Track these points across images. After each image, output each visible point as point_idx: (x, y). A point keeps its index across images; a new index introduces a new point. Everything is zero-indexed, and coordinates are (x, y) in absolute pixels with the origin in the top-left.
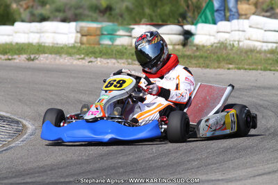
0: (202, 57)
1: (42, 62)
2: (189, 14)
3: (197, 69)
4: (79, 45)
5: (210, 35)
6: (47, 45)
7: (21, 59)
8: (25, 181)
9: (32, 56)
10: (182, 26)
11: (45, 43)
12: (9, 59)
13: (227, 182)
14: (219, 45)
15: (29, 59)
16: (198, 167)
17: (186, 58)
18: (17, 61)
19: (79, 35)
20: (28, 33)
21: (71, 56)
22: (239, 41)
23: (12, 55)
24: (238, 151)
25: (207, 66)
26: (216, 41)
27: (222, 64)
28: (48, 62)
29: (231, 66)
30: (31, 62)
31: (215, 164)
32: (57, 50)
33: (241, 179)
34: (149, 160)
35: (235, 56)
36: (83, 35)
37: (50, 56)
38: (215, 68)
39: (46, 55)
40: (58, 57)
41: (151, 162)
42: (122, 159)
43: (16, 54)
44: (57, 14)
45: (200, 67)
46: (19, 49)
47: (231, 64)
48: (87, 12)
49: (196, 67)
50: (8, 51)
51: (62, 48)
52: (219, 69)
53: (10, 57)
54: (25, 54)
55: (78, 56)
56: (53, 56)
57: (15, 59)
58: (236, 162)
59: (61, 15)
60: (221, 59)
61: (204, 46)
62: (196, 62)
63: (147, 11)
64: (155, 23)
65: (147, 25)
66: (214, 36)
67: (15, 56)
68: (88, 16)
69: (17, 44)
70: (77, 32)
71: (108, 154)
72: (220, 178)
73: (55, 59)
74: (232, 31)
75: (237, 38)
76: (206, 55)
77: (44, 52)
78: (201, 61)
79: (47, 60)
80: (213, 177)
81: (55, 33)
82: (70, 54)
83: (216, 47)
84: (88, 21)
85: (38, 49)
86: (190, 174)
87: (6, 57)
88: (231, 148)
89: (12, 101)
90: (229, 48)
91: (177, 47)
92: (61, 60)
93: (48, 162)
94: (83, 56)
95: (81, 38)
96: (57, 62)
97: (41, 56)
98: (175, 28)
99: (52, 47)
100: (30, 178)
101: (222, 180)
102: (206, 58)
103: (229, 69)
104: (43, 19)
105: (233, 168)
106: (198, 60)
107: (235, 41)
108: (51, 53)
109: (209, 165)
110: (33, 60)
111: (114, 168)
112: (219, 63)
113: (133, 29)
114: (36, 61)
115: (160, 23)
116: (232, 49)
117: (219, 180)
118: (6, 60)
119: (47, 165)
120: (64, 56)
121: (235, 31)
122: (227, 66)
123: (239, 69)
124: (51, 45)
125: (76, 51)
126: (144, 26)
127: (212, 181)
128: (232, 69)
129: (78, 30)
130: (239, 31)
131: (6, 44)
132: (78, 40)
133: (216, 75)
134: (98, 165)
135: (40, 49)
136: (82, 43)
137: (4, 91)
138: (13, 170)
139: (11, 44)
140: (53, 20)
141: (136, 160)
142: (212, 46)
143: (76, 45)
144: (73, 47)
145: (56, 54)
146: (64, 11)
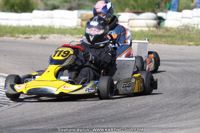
0: (169, 36)
1: (52, 40)
2: (163, 5)
3: (166, 45)
4: (80, 27)
5: (176, 20)
6: (55, 27)
7: (35, 38)
8: (31, 128)
9: (44, 36)
10: (156, 13)
11: (54, 26)
12: (27, 38)
13: (180, 129)
14: (183, 27)
15: (42, 38)
16: (160, 118)
17: (158, 38)
18: (33, 39)
19: (80, 20)
20: (42, 18)
21: (72, 35)
22: (198, 25)
23: (29, 35)
24: (190, 107)
25: (173, 43)
26: (181, 25)
27: (184, 42)
28: (55, 40)
29: (191, 43)
30: (43, 40)
31: (173, 116)
32: (63, 31)
33: (191, 127)
34: (124, 112)
35: (194, 36)
36: (83, 20)
37: (57, 35)
38: (179, 45)
39: (54, 35)
40: (63, 36)
41: (126, 114)
42: (104, 112)
43: (32, 34)
44: (65, 4)
45: (168, 44)
46: (35, 30)
47: (191, 41)
48: (87, 3)
49: (165, 44)
50: (26, 31)
51: (67, 29)
52: (182, 46)
53: (28, 36)
54: (39, 34)
55: (78, 36)
56: (60, 35)
57: (31, 38)
58: (189, 114)
59: (67, 5)
60: (184, 38)
61: (172, 28)
62: (165, 40)
63: (132, 2)
64: (136, 11)
65: (130, 12)
66: (179, 20)
67: (32, 36)
68: (88, 6)
69: (33, 26)
70: (79, 18)
71: (94, 108)
72: (175, 126)
73: (61, 38)
74: (193, 17)
75: (196, 23)
76: (172, 34)
77: (53, 33)
78: (169, 39)
79: (55, 38)
80: (170, 125)
81: (62, 18)
82: (72, 34)
83: (181, 29)
84: (88, 9)
85: (49, 31)
86: (154, 123)
87: (25, 36)
88: (185, 104)
89: (27, 69)
90: (191, 29)
91: (151, 29)
92: (66, 39)
93: (49, 114)
94: (81, 35)
95: (81, 22)
96: (62, 40)
97: (51, 35)
98: (151, 15)
99: (60, 28)
100: (36, 126)
101: (177, 128)
102: (173, 37)
103: (189, 45)
104: (54, 8)
105: (186, 119)
106: (166, 39)
107: (195, 24)
108: (58, 34)
109: (168, 117)
110: (45, 38)
111: (98, 119)
112: (182, 41)
113: (120, 15)
114: (47, 40)
115: (140, 11)
116: (192, 31)
117: (174, 128)
118: (25, 38)
119: (49, 116)
120: (67, 35)
121: (195, 17)
122: (188, 43)
123: (197, 45)
124: (58, 27)
125: (76, 31)
126: (128, 13)
127: (169, 128)
128: (192, 45)
129: (80, 16)
130: (198, 17)
131: (26, 26)
132: (79, 24)
133: (179, 49)
134: (86, 116)
135: (51, 30)
136: (82, 26)
137: (21, 62)
138: (23, 120)
139: (29, 26)
140: (62, 9)
141: (115, 113)
142: (178, 28)
143: (77, 27)
144: (75, 29)
145: (62, 34)
146: (70, 2)
